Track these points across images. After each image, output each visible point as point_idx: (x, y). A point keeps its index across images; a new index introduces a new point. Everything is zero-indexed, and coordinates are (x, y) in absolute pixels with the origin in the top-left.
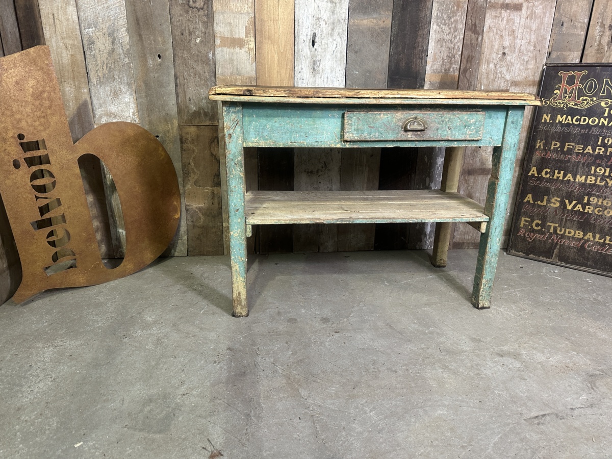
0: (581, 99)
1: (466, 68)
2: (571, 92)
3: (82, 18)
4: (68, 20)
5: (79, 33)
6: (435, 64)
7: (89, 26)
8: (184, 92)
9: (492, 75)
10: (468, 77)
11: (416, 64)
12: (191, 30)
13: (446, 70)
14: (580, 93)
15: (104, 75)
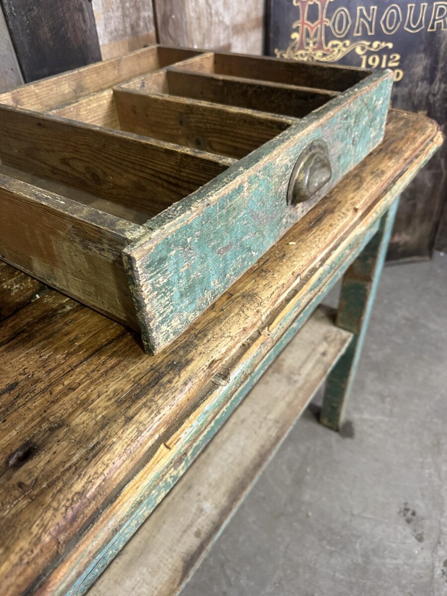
0: (330, 44)
1: (165, 14)
2: (315, 35)
6: (110, 18)
9: (205, 20)
10: (173, 35)
11: (74, 25)
13: (132, 27)
14: (329, 36)
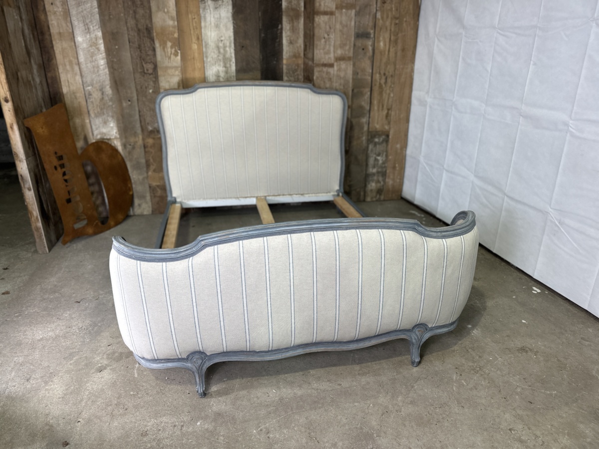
3: (85, 82)
4: (76, 83)
5: (82, 90)
7: (89, 86)
8: (145, 120)
12: (146, 85)
15: (98, 112)
